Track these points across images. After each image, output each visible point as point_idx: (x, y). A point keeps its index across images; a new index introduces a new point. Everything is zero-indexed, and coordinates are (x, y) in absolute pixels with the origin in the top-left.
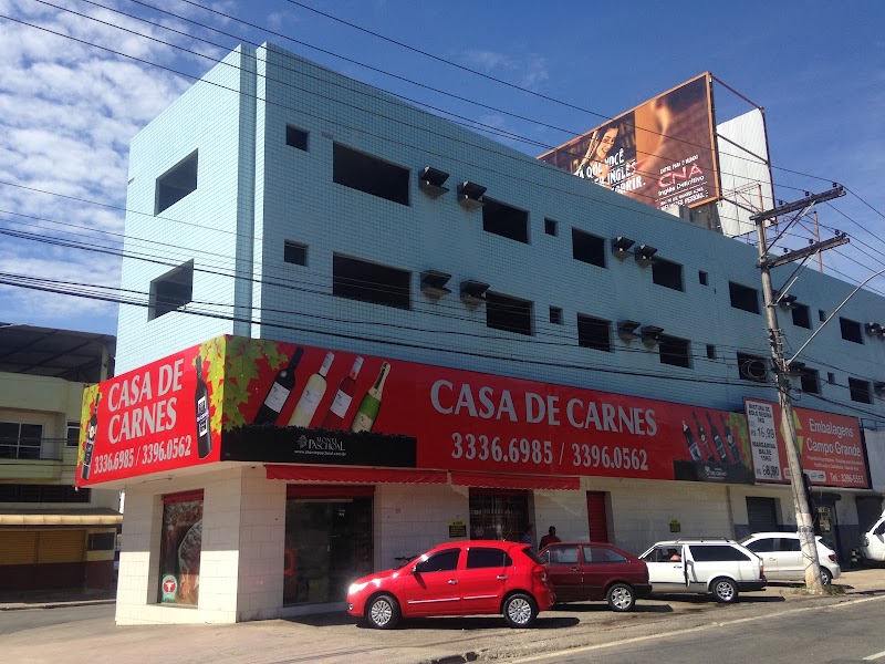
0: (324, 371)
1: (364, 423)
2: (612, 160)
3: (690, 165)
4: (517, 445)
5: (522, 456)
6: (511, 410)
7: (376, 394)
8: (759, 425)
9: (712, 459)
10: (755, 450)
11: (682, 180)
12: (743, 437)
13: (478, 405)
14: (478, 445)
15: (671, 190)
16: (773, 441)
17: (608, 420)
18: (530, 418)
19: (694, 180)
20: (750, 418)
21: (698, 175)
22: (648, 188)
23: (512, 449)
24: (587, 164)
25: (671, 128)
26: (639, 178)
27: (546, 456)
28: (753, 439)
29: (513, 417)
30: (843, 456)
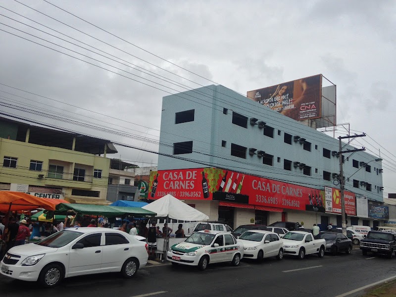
0: (231, 177)
1: (238, 192)
2: (284, 97)
3: (311, 105)
4: (270, 199)
5: (271, 202)
6: (269, 188)
7: (241, 183)
8: (328, 194)
9: (315, 204)
10: (326, 202)
11: (308, 109)
12: (324, 198)
13: (262, 187)
14: (262, 198)
15: (304, 111)
16: (331, 200)
17: (291, 192)
18: (273, 191)
19: (313, 110)
20: (326, 192)
21: (314, 108)
22: (296, 109)
23: (269, 200)
24: (275, 96)
25: (306, 90)
26: (293, 105)
27: (276, 202)
28: (326, 199)
29: (269, 191)
30: (349, 205)
